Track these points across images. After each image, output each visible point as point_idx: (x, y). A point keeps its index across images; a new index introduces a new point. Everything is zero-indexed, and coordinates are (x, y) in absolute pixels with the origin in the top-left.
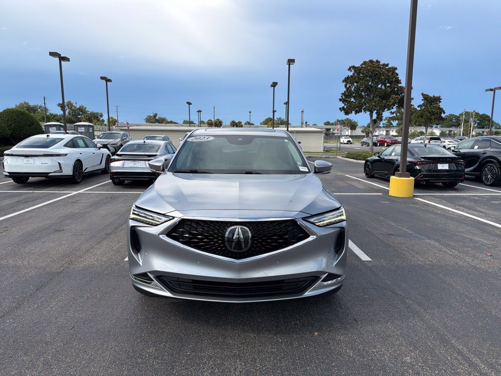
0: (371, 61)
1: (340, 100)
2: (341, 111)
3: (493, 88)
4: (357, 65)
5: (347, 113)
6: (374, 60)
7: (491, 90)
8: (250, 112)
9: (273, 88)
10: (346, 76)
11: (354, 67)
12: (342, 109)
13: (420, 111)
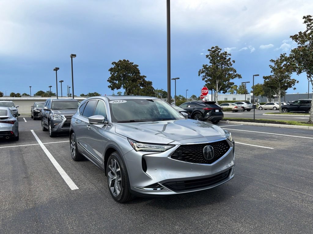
0: (124, 60)
1: (108, 81)
2: (109, 88)
3: (175, 78)
4: (117, 62)
5: (113, 89)
6: (126, 60)
7: (174, 79)
8: (30, 87)
9: (55, 71)
10: (111, 68)
11: (115, 63)
12: (109, 87)
13: (143, 89)
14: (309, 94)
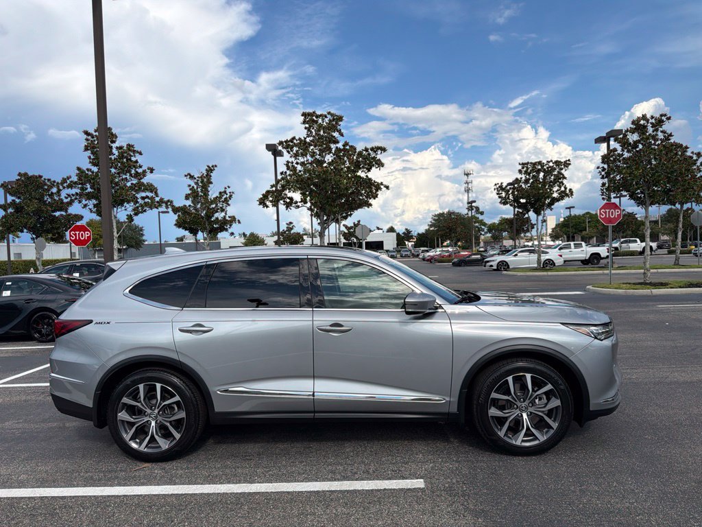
14: (161, 243)
